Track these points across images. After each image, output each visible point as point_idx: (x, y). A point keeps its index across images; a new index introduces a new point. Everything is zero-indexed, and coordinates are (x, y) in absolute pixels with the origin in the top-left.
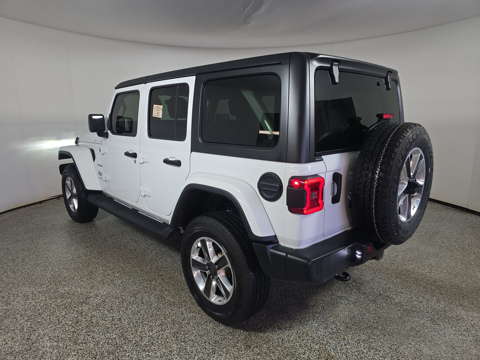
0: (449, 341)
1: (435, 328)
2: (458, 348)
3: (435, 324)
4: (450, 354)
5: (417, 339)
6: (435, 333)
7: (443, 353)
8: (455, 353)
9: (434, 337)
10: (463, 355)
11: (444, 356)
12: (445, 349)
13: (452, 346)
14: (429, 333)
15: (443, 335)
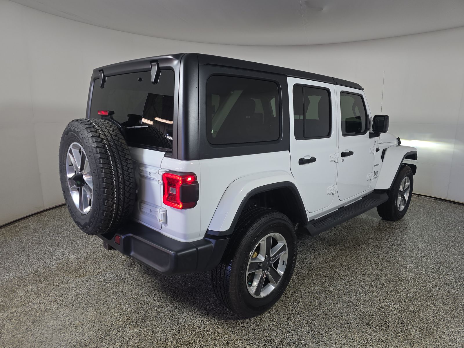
0: (50, 343)
1: (73, 341)
2: (39, 345)
3: (77, 345)
4: (38, 335)
5: (69, 322)
6: (67, 338)
7: (43, 331)
8: (37, 339)
9: (62, 335)
10: (29, 345)
11: (39, 331)
12: (45, 335)
13: (44, 342)
14: (69, 333)
15: (60, 343)
